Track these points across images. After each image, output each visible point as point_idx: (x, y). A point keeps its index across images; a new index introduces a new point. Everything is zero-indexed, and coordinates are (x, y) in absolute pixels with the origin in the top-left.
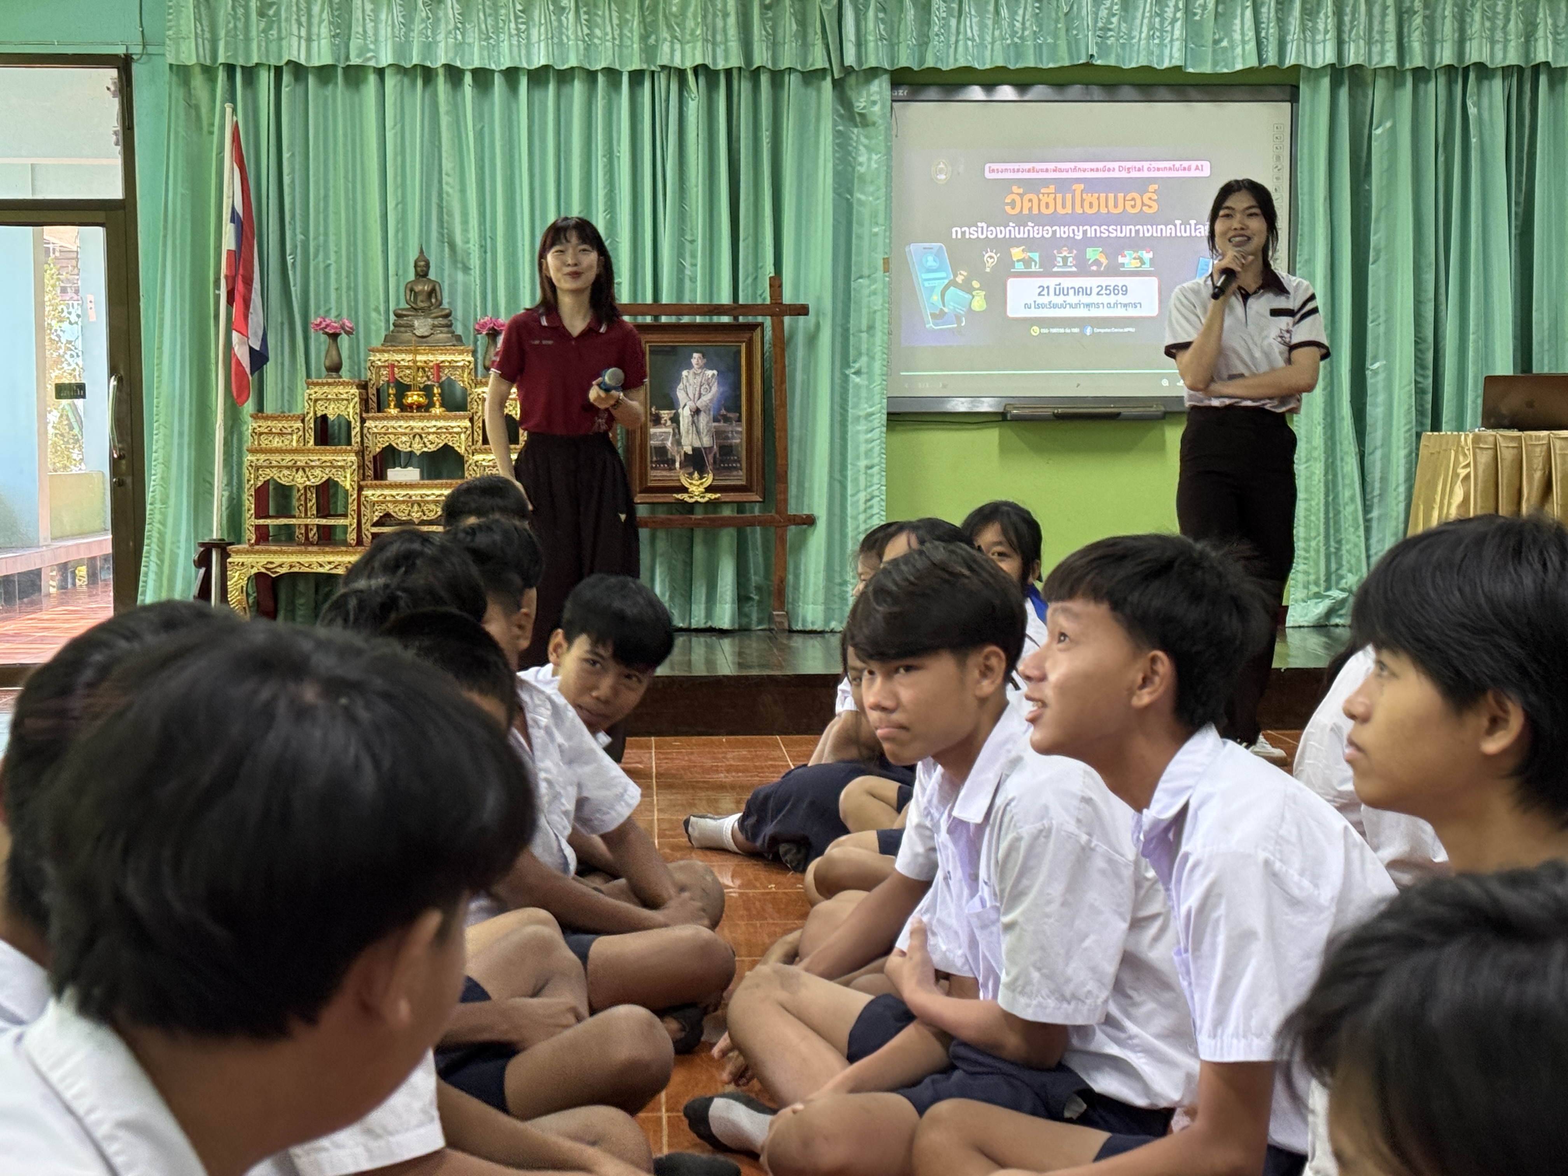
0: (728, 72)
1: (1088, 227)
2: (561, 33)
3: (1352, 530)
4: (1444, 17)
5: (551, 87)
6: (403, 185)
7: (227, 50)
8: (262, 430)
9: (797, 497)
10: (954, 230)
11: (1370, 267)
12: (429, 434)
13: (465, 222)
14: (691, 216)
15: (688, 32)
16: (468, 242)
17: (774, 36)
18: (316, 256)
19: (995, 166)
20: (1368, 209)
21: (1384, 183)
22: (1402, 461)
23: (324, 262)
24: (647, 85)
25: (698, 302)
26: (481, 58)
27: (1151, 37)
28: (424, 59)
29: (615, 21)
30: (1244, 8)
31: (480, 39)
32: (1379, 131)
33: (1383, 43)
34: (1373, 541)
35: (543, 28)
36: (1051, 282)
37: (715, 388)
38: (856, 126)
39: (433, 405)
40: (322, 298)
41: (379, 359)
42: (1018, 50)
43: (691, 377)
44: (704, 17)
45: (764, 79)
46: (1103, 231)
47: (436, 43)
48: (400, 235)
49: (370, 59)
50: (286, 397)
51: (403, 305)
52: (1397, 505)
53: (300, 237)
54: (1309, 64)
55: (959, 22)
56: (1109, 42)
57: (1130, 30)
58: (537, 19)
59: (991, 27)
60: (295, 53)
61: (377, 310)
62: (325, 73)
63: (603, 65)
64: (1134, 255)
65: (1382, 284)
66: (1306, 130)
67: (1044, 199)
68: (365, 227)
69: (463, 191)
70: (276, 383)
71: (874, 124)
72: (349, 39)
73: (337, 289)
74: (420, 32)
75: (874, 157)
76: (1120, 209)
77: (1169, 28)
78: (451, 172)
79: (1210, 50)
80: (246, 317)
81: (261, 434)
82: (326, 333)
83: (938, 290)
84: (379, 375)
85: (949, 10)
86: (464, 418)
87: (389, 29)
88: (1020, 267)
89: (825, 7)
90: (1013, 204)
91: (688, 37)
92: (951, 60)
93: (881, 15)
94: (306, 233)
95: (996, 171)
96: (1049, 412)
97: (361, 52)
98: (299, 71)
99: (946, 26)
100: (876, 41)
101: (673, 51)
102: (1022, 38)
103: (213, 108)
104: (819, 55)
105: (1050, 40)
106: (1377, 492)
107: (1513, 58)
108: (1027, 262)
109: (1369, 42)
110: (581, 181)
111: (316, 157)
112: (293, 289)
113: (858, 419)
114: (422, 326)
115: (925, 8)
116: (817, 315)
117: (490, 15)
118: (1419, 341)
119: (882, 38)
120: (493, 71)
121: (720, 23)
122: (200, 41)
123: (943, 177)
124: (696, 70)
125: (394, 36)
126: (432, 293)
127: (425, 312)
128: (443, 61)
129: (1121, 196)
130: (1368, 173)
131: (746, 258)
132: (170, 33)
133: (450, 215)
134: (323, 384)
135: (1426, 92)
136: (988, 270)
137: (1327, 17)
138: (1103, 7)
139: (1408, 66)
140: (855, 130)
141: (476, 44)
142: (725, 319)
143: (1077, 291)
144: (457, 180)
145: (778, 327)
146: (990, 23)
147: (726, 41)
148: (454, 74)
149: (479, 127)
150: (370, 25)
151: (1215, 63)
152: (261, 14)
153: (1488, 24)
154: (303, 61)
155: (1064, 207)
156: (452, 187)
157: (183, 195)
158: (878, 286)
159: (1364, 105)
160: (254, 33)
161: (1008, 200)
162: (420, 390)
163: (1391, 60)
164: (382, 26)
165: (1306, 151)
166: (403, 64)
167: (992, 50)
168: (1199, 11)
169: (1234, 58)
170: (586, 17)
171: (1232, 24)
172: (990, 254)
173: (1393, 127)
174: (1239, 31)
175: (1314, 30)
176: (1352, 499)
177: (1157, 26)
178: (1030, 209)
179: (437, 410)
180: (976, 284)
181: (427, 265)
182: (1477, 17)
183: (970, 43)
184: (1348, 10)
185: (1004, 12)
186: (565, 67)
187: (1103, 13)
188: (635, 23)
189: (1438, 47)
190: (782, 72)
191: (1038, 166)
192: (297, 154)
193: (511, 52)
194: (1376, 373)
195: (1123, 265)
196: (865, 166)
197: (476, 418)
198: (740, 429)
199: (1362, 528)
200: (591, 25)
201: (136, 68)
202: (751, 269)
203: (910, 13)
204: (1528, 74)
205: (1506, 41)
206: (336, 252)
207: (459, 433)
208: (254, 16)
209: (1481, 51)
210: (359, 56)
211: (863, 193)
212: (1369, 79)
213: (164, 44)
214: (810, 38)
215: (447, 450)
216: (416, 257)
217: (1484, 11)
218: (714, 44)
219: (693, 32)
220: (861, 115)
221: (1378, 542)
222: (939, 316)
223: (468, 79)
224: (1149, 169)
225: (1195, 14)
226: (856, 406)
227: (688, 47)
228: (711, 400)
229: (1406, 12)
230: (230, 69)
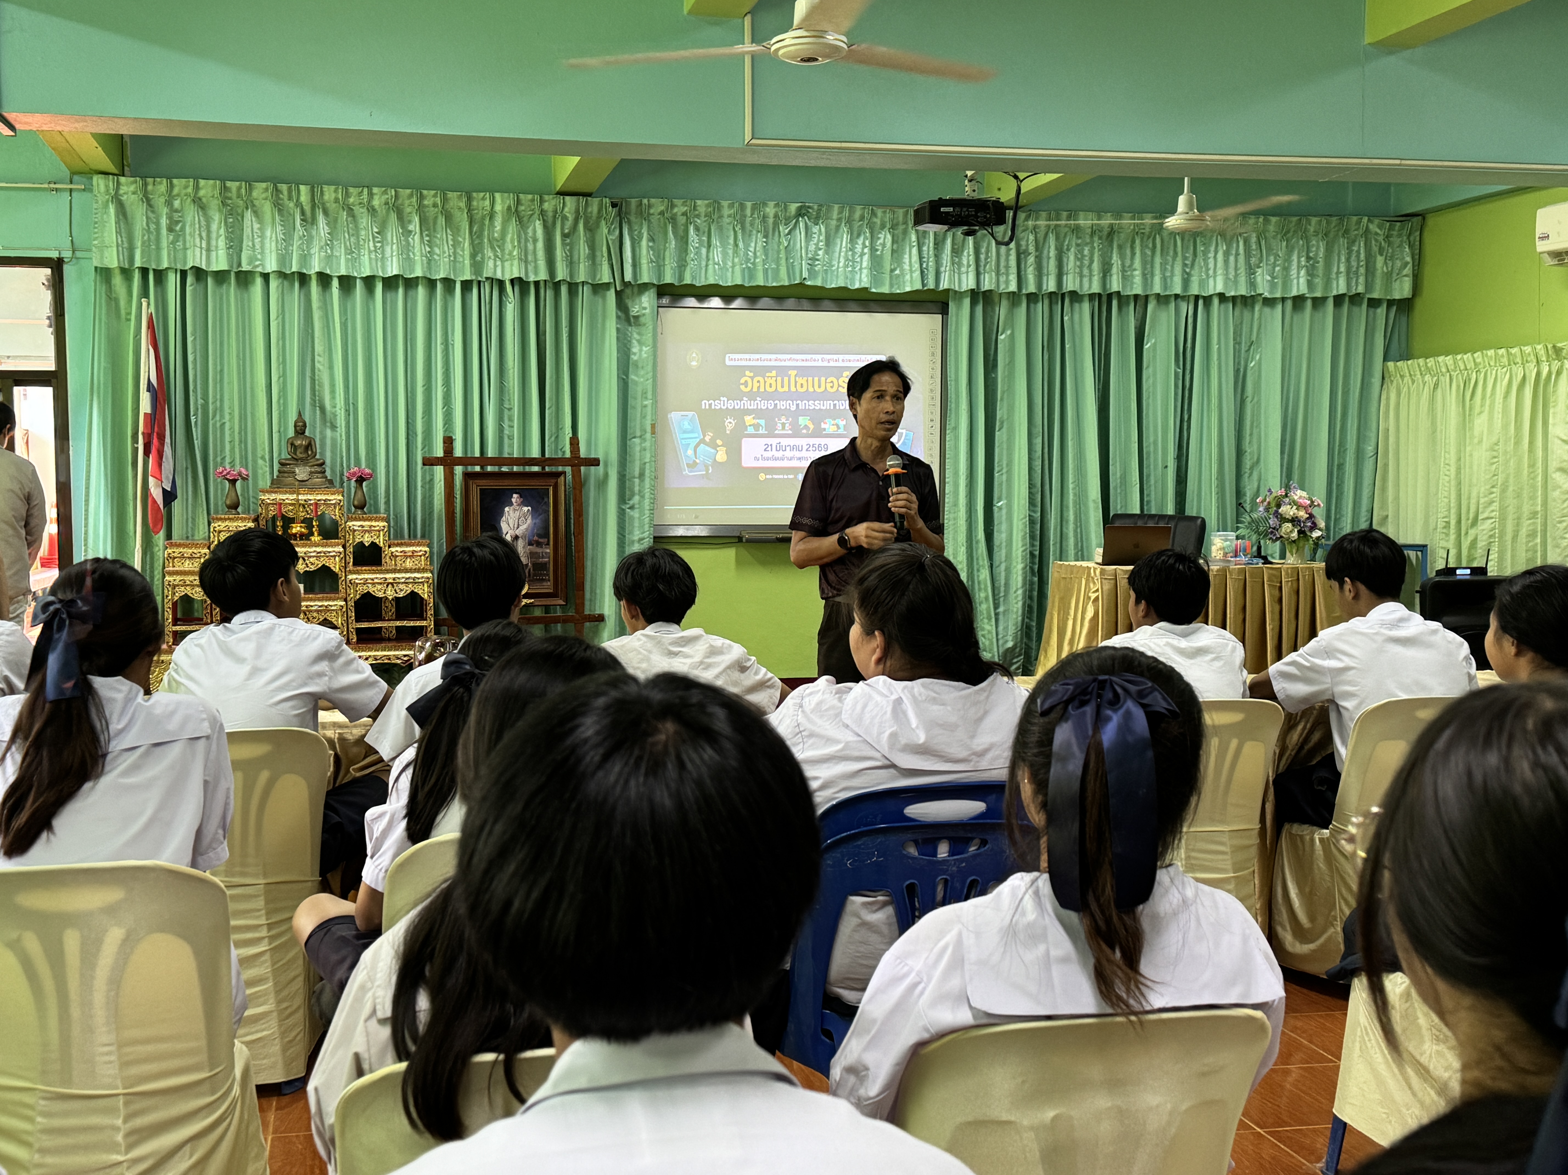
0: (537, 283)
1: (799, 402)
2: (409, 250)
3: (986, 621)
4: (1049, 258)
5: (401, 291)
6: (283, 362)
7: (142, 257)
8: (176, 555)
9: (591, 600)
10: (703, 402)
11: (997, 433)
12: (310, 557)
13: (333, 392)
14: (509, 390)
15: (507, 252)
16: (335, 407)
17: (571, 256)
18: (214, 416)
19: (733, 356)
20: (995, 391)
21: (1006, 373)
22: (1020, 572)
23: (220, 420)
24: (475, 291)
25: (515, 456)
26: (347, 268)
27: (846, 266)
28: (301, 267)
29: (451, 243)
30: (911, 247)
31: (346, 254)
32: (1003, 337)
33: (1007, 275)
34: (1001, 628)
35: (395, 247)
36: (774, 441)
37: (529, 521)
38: (630, 325)
39: (313, 534)
40: (219, 449)
41: (268, 498)
42: (751, 272)
43: (511, 512)
44: (519, 242)
45: (564, 289)
46: (812, 405)
47: (311, 255)
48: (282, 401)
49: (257, 266)
50: (190, 524)
51: (285, 455)
52: (1017, 603)
53: (200, 401)
54: (957, 289)
55: (708, 252)
56: (816, 269)
57: (831, 260)
58: (389, 239)
59: (731, 255)
60: (198, 260)
61: (263, 458)
62: (221, 277)
63: (442, 276)
64: (833, 422)
65: (1005, 446)
66: (953, 334)
67: (769, 381)
68: (253, 396)
69: (331, 368)
70: (183, 515)
71: (644, 324)
72: (241, 251)
73: (230, 442)
74: (299, 247)
75: (644, 349)
76: (823, 389)
77: (858, 260)
78: (321, 353)
79: (887, 276)
80: (160, 465)
81: (175, 558)
82: (227, 479)
83: (692, 446)
84: (267, 511)
85: (701, 242)
86: (338, 545)
87: (274, 244)
88: (751, 430)
89: (610, 237)
90: (746, 385)
91: (507, 257)
92: (703, 279)
93: (651, 244)
94: (205, 397)
95: (733, 360)
96: (774, 536)
97: (250, 262)
98: (199, 273)
99: (698, 253)
100: (648, 263)
101: (495, 266)
102: (754, 264)
103: (130, 301)
104: (606, 272)
105: (774, 266)
106: (1002, 594)
107: (1096, 288)
108: (756, 426)
109: (998, 274)
110: (424, 362)
111: (214, 341)
112: (196, 442)
113: (633, 542)
114: (301, 473)
115: (683, 240)
116: (606, 465)
117: (353, 235)
118: (1031, 486)
119: (652, 261)
120: (355, 278)
121: (530, 247)
122: (120, 249)
123: (694, 363)
124: (512, 281)
125: (277, 250)
126: (309, 446)
127: (304, 461)
128: (317, 270)
129: (823, 379)
130: (995, 365)
131: (550, 422)
132: (96, 242)
133: (321, 385)
134: (226, 519)
135: (1035, 310)
136: (728, 432)
137: (969, 255)
138: (812, 243)
139: (1024, 291)
140: (631, 329)
141: (343, 257)
142: (536, 469)
143: (793, 448)
144: (327, 360)
145: (576, 474)
146: (730, 252)
147: (536, 260)
148: (324, 279)
149: (343, 321)
150: (257, 241)
151: (891, 286)
152: (170, 230)
153: (1078, 263)
154: (204, 267)
155: (782, 387)
156: (323, 365)
157: (105, 368)
158: (647, 444)
159: (992, 317)
160: (164, 243)
161: (742, 381)
162: (302, 522)
163: (1013, 287)
164: (267, 241)
165: (953, 350)
166: (284, 270)
167: (733, 272)
168: (880, 248)
169: (904, 282)
170: (427, 238)
171: (903, 258)
172: (729, 420)
173: (1012, 334)
174: (908, 263)
175: (960, 264)
176: (987, 598)
177: (850, 258)
178: (759, 387)
179: (316, 538)
180: (719, 442)
181: (305, 426)
182: (1072, 258)
183: (717, 267)
184: (983, 250)
185: (741, 245)
186: (412, 276)
187: (812, 247)
188: (467, 244)
189: (1045, 278)
190: (577, 284)
191: (764, 356)
192: (198, 338)
193: (370, 263)
194: (1000, 508)
195: (825, 429)
196: (638, 355)
197: (348, 545)
198: (548, 551)
199: (993, 620)
200: (430, 244)
201: (66, 268)
202: (554, 431)
203: (673, 243)
204: (1104, 299)
205: (1091, 276)
206: (230, 414)
207: (334, 556)
208: (164, 231)
209: (1074, 282)
210: (249, 264)
211: (637, 375)
212: (996, 299)
213: (90, 250)
214: (598, 259)
215: (325, 569)
216: (294, 419)
217: (1076, 254)
218: (526, 262)
219: (510, 254)
220: (634, 317)
221: (1004, 628)
222: (692, 466)
223: (335, 283)
224: (843, 361)
225: (877, 250)
226: (631, 532)
227: (507, 264)
228: (527, 529)
229: (1024, 253)
230: (144, 271)
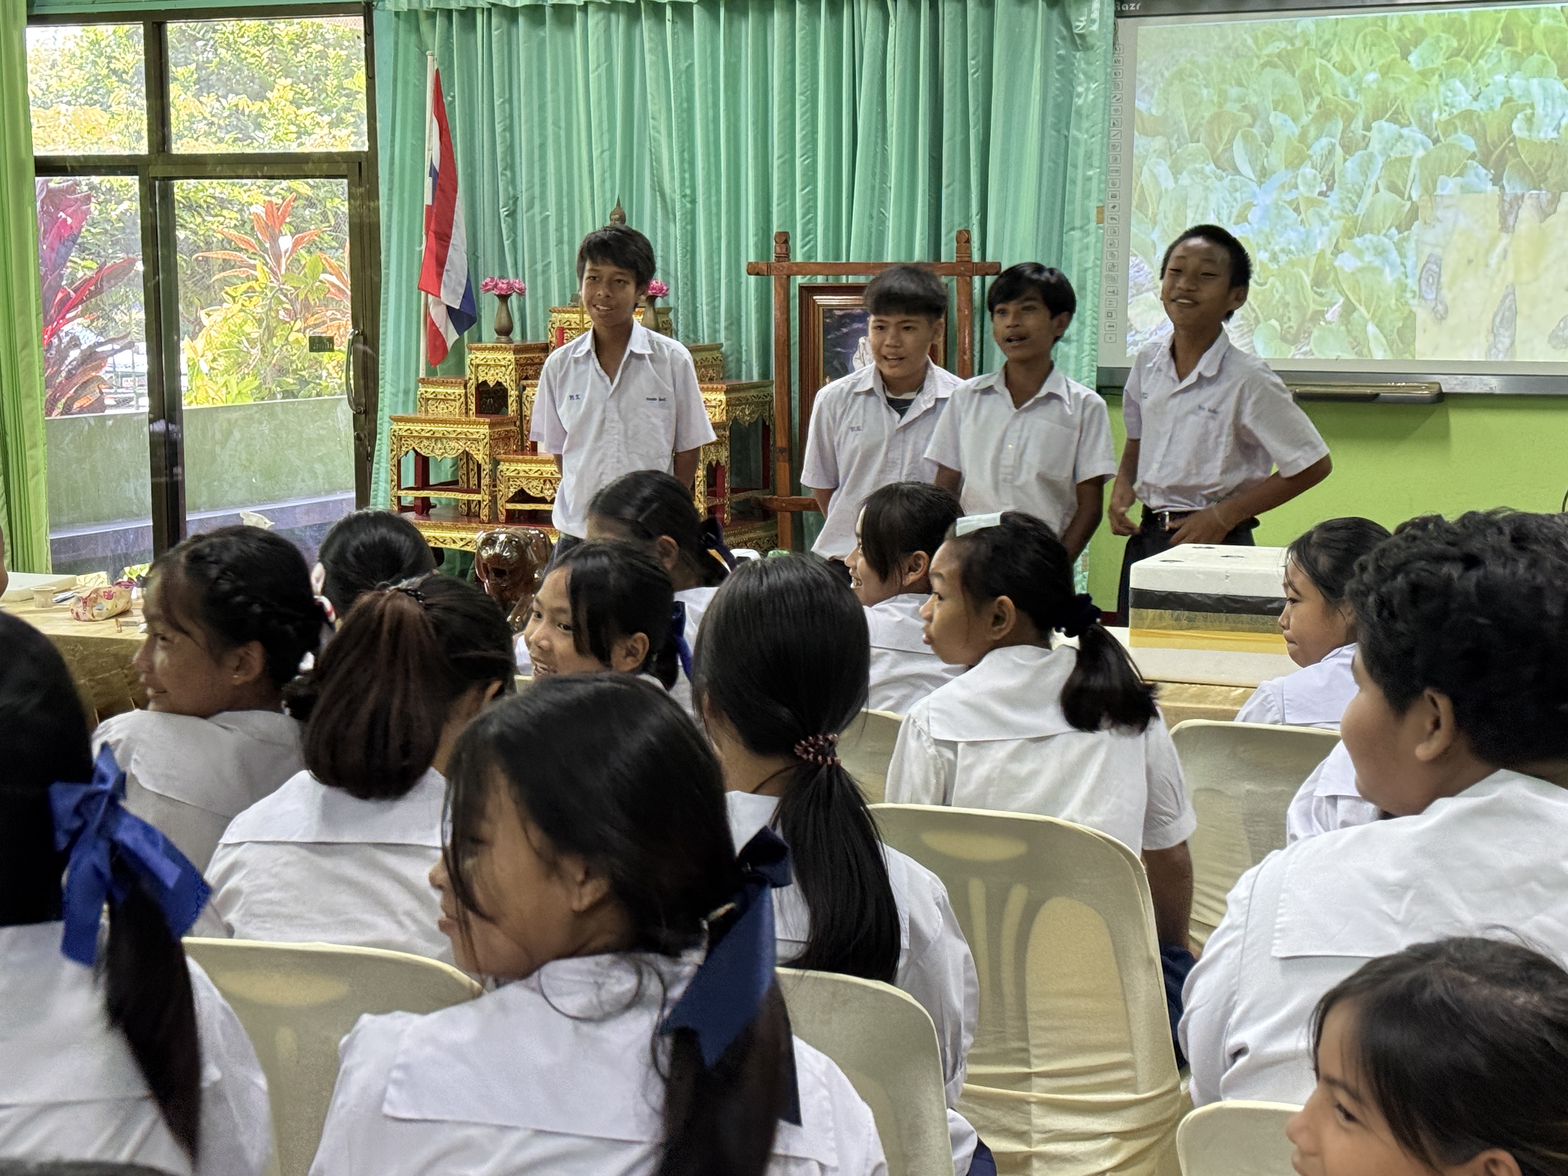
6: (609, 131)
8: (428, 395)
23: (541, 213)
24: (846, 12)
38: (1078, 50)
41: (559, 320)
43: (868, 345)
62: (533, 13)
71: (1092, 47)
75: (1093, 86)
78: (656, 116)
80: (440, 275)
81: (428, 399)
98: (506, 12)
111: (529, 103)
112: (506, 243)
133: (659, 161)
134: (484, 349)
140: (1078, 55)
144: (663, 124)
145: (964, 289)
148: (657, 8)
154: (506, 3)
156: (658, 132)
158: (1092, 239)
196: (1083, 97)
201: (375, 14)
211: (1079, 129)
220: (1081, 36)
223: (668, 13)
230: (448, 14)
